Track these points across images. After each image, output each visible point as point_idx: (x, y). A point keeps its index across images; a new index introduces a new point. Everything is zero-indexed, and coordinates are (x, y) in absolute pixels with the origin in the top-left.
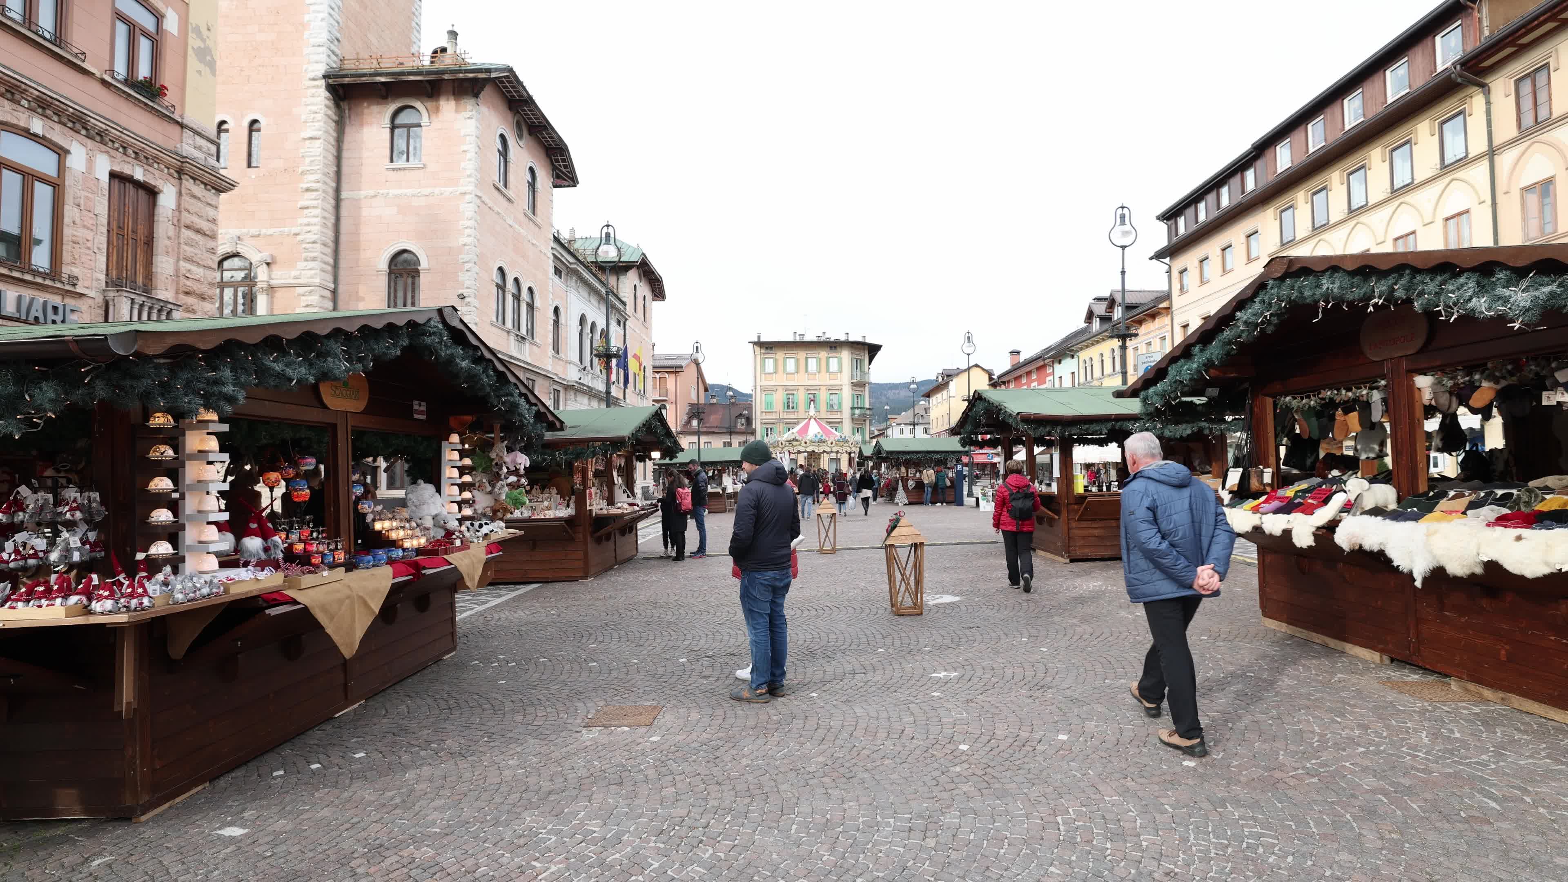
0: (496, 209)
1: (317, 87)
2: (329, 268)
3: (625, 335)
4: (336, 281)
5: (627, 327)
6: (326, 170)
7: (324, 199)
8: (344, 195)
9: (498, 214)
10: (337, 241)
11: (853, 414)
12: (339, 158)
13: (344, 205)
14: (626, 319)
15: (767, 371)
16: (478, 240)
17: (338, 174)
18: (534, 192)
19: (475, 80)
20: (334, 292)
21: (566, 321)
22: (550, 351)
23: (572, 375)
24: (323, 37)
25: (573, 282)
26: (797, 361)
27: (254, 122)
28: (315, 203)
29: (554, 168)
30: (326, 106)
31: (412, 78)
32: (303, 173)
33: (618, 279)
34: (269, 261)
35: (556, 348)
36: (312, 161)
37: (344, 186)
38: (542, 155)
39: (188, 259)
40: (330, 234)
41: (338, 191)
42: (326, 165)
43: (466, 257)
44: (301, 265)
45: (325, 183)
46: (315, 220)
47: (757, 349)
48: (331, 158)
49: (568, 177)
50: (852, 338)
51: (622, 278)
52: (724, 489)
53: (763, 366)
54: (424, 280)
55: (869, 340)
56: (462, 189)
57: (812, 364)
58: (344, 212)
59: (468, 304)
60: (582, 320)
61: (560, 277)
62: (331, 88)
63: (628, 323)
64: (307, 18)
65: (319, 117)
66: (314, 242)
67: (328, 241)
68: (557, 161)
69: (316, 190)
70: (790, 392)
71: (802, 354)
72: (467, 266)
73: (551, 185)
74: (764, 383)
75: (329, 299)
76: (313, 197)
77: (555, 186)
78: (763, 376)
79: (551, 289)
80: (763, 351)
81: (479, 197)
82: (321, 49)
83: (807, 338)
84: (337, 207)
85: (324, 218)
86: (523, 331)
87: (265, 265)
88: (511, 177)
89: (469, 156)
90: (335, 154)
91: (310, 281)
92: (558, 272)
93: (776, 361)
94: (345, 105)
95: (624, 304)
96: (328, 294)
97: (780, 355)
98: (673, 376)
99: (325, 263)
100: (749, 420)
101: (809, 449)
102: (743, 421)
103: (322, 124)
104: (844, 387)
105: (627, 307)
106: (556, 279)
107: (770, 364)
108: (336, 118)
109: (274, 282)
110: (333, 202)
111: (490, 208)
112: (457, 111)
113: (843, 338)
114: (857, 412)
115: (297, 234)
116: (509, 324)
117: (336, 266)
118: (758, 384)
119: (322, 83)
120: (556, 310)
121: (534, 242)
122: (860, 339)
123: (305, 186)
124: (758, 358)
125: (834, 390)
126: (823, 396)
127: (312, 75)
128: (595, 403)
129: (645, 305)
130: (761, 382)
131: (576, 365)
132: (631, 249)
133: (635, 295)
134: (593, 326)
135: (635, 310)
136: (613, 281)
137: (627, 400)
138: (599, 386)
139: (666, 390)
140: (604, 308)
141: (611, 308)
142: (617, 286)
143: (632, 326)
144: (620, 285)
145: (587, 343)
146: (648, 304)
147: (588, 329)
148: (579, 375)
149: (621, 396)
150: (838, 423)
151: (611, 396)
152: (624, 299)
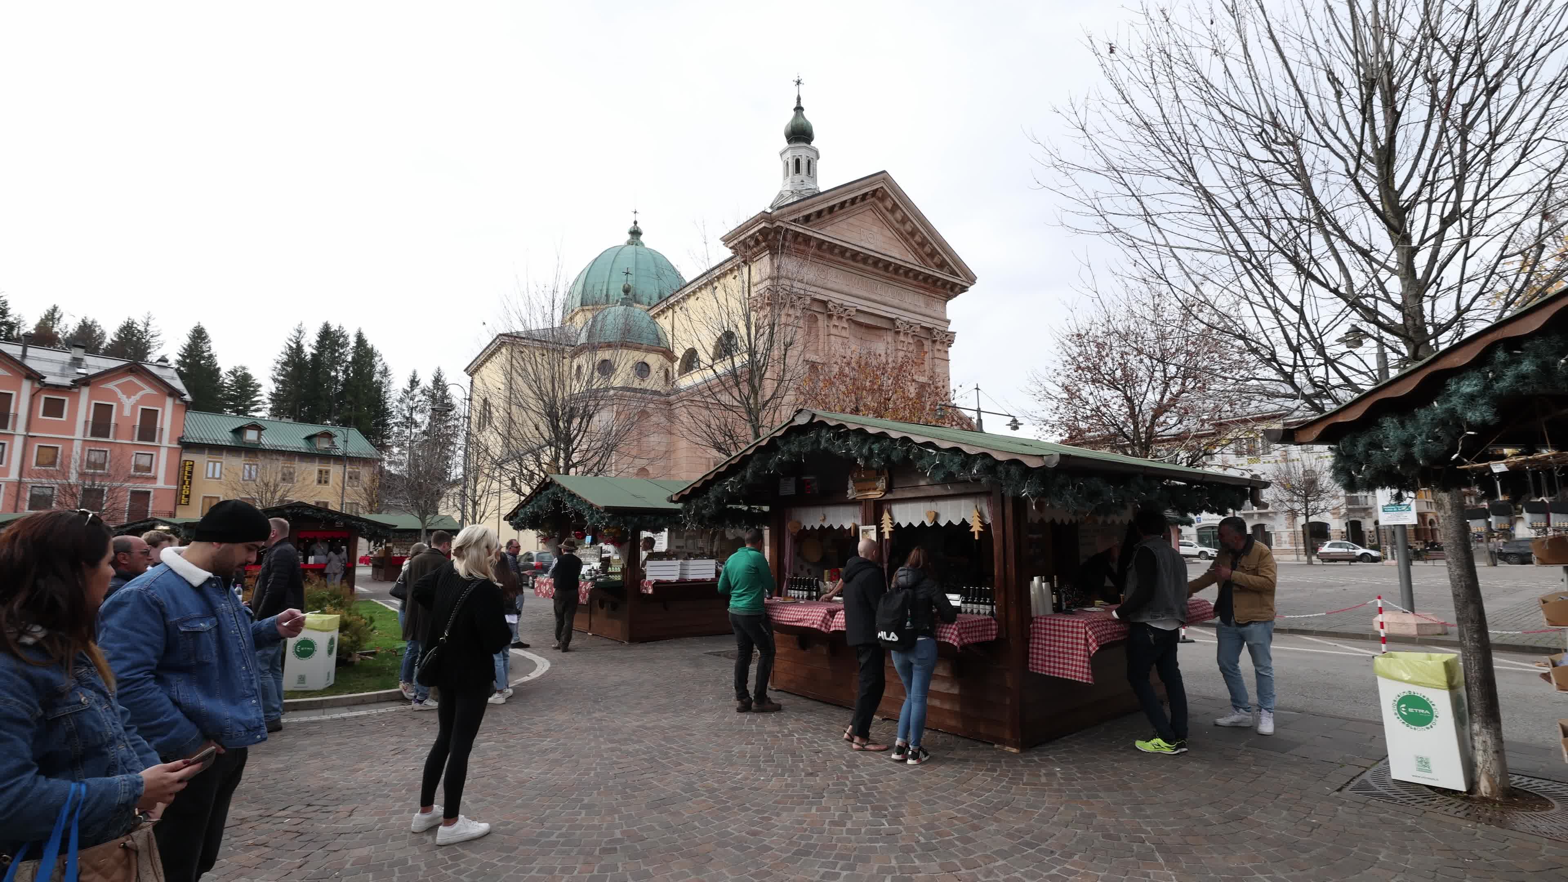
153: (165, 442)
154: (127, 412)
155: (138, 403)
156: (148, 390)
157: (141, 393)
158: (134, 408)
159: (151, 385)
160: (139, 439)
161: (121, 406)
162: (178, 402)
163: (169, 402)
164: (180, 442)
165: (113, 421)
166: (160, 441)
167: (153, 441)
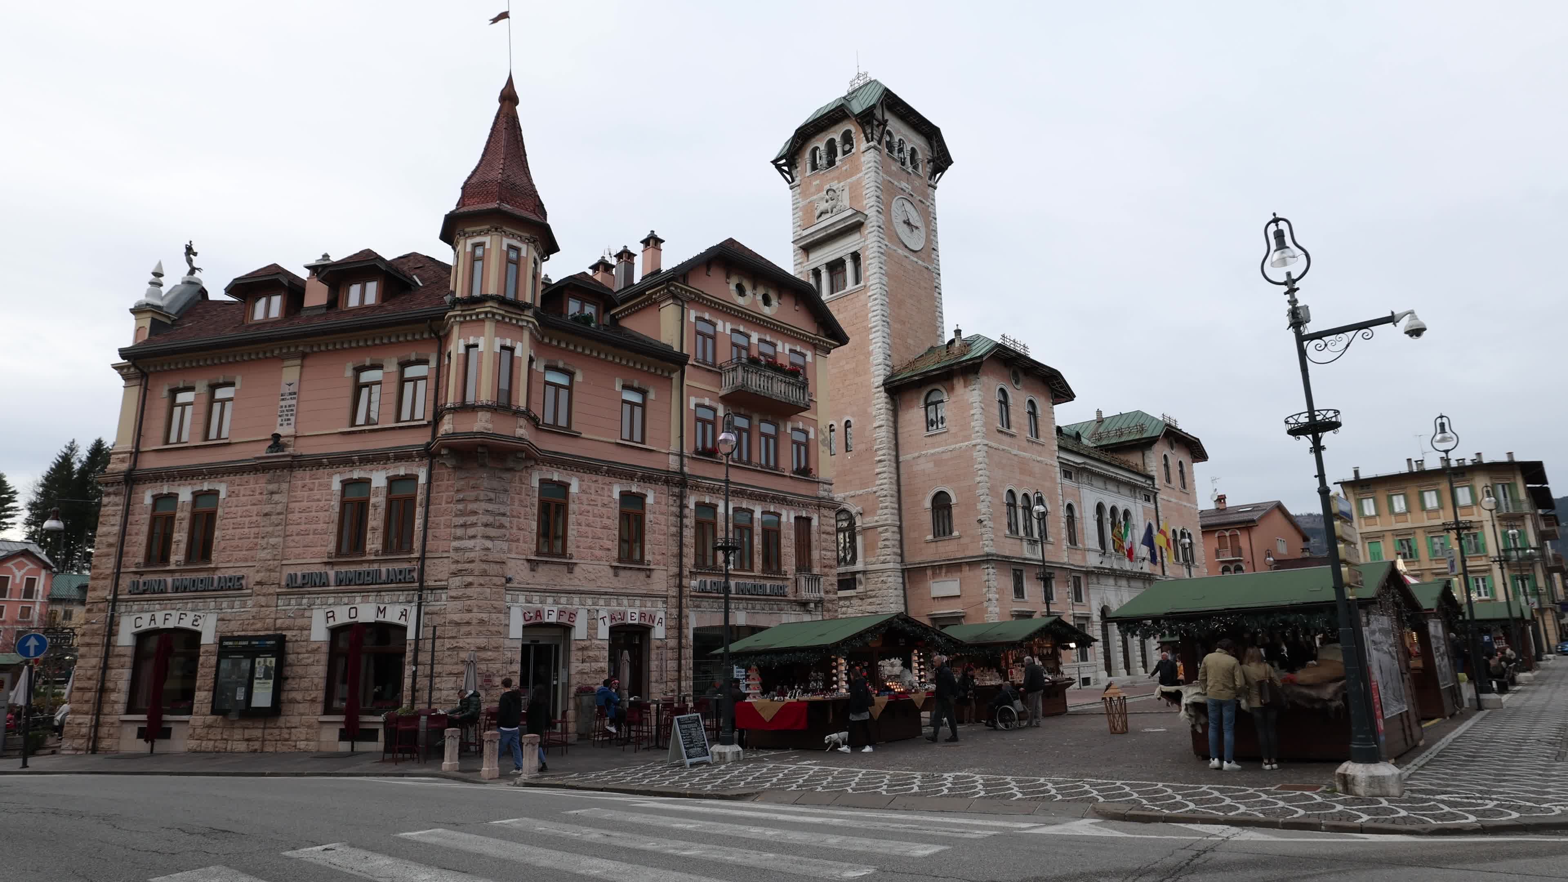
0: (1001, 447)
1: (879, 392)
2: (896, 511)
3: (1157, 510)
4: (900, 520)
5: (1158, 499)
6: (889, 445)
7: (890, 465)
8: (901, 459)
9: (1003, 450)
10: (899, 491)
12: (896, 435)
13: (902, 466)
14: (1156, 493)
15: (1367, 513)
16: (989, 476)
17: (897, 445)
18: (1036, 419)
19: (974, 364)
20: (900, 527)
21: (1081, 514)
22: (1065, 544)
23: (1093, 560)
24: (880, 360)
25: (1085, 479)
26: (1408, 497)
27: (848, 421)
28: (884, 469)
29: (1052, 390)
30: (886, 403)
31: (934, 373)
32: (876, 451)
33: (1143, 455)
34: (861, 512)
35: (1072, 539)
36: (881, 441)
37: (901, 453)
38: (1038, 387)
39: (825, 549)
40: (895, 487)
41: (897, 457)
42: (889, 442)
43: (980, 492)
44: (879, 512)
45: (889, 454)
46: (885, 481)
47: (1350, 489)
48: (892, 436)
49: (1065, 393)
50: (1487, 460)
51: (1147, 453)
53: (1362, 508)
54: (955, 511)
55: (1515, 459)
56: (974, 442)
57: (1431, 499)
58: (902, 471)
59: (985, 526)
60: (1100, 508)
61: (1071, 478)
62: (886, 391)
63: (1159, 497)
64: (871, 348)
65: (883, 411)
66: (886, 496)
67: (894, 493)
68: (1054, 385)
69: (885, 460)
70: (1403, 537)
71: (1413, 490)
72: (982, 498)
73: (1050, 406)
74: (1366, 529)
75: (897, 533)
76: (883, 465)
78: (1363, 521)
79: (1060, 491)
80: (1358, 491)
81: (986, 445)
82: (880, 367)
83: (1425, 466)
84: (898, 468)
85: (891, 477)
86: (1036, 535)
87: (859, 515)
88: (1012, 418)
89: (976, 417)
90: (894, 432)
91: (885, 522)
92: (1067, 474)
93: (1377, 500)
94: (896, 397)
95: (1152, 478)
96: (896, 529)
97: (1381, 494)
98: (1246, 533)
99: (893, 508)
103: (884, 415)
104: (1485, 523)
105: (1156, 482)
106: (1067, 482)
107: (1369, 505)
108: (891, 408)
109: (865, 526)
110: (895, 465)
111: (995, 449)
112: (965, 387)
114: (1515, 554)
115: (875, 492)
116: (1022, 533)
117: (900, 509)
119: (882, 389)
120: (1070, 507)
121: (1039, 459)
122: (1504, 460)
123: (878, 459)
124: (1352, 499)
127: (876, 384)
128: (1123, 583)
129: (1181, 472)
130: (1360, 527)
131: (1096, 551)
132: (1155, 422)
133: (1166, 466)
134: (1114, 510)
135: (1169, 480)
136: (1135, 459)
137: (1167, 573)
138: (1127, 565)
139: (1240, 549)
140: (1125, 490)
141: (1133, 488)
142: (1140, 462)
143: (1165, 497)
144: (1147, 461)
145: (1108, 528)
146: (1185, 469)
147: (1107, 515)
148: (1100, 559)
149: (1158, 570)
150: (1485, 571)
151: (1141, 573)
152: (1152, 473)
153: (40, 598)
154: (18, 581)
155: (25, 574)
156: (31, 566)
157: (27, 568)
158: (22, 578)
159: (33, 562)
160: (24, 597)
161: (14, 577)
162: (49, 572)
163: (43, 573)
164: (49, 599)
165: (9, 587)
166: (37, 598)
167: (32, 598)
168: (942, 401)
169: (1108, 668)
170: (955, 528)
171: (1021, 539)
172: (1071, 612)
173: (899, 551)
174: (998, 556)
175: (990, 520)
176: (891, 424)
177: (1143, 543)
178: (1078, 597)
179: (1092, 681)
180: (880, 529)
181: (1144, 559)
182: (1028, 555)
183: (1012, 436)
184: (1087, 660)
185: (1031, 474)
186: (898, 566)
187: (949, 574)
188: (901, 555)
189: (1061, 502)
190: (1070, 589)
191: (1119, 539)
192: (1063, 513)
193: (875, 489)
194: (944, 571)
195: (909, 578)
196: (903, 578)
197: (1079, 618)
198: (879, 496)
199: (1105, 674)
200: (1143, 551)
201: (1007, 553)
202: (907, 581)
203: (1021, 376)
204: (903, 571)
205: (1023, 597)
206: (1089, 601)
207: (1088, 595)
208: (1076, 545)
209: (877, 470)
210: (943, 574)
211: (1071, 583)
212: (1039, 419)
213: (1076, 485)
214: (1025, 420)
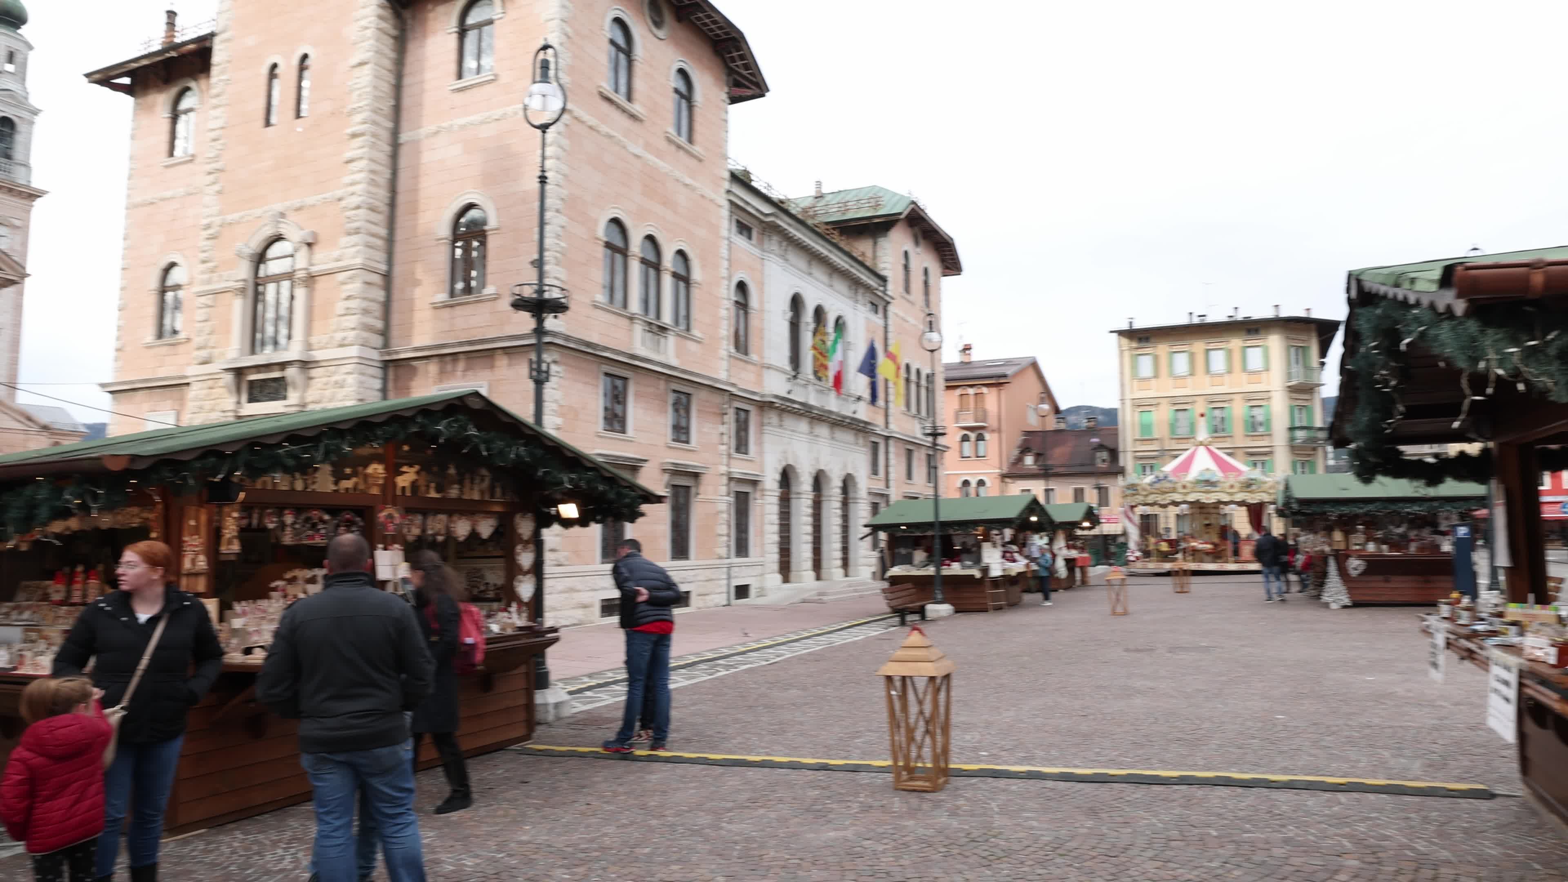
0: (604, 129)
2: (380, 243)
3: (886, 327)
4: (390, 261)
5: (890, 314)
6: (377, 105)
7: (373, 146)
8: (404, 137)
9: (610, 137)
10: (392, 204)
11: (1292, 439)
12: (398, 88)
13: (404, 152)
14: (888, 303)
15: (1142, 374)
16: (565, 175)
17: (397, 110)
18: (690, 107)
20: (387, 275)
21: (762, 302)
22: (726, 347)
23: (775, 385)
25: (774, 244)
26: (1192, 356)
27: (305, 57)
28: (359, 153)
29: (730, 72)
30: (380, 17)
32: (347, 113)
33: (875, 244)
34: (310, 241)
35: (740, 342)
36: (360, 95)
37: (405, 124)
38: (706, 52)
40: (383, 193)
41: (395, 133)
42: (377, 98)
44: (345, 240)
45: (374, 123)
46: (362, 177)
47: (1125, 341)
48: (386, 88)
49: (751, 82)
50: (1284, 313)
51: (880, 242)
52: (985, 570)
53: (1134, 367)
54: (493, 243)
55: (1316, 315)
57: (1218, 360)
58: (402, 163)
60: (796, 302)
61: (750, 238)
63: (891, 309)
65: (369, 33)
66: (358, 207)
67: (377, 203)
68: (733, 59)
69: (362, 134)
70: (1180, 406)
71: (1199, 346)
73: (724, 96)
74: (1137, 394)
75: (379, 286)
76: (361, 144)
77: (734, 100)
78: (1136, 382)
79: (724, 252)
80: (1134, 345)
81: (568, 112)
83: (1210, 319)
84: (394, 156)
85: (373, 172)
86: (667, 318)
87: (305, 249)
88: (639, 84)
90: (393, 81)
91: (352, 262)
92: (742, 229)
93: (1156, 358)
94: (407, 14)
95: (883, 279)
96: (377, 279)
97: (1162, 349)
98: (994, 390)
99: (373, 235)
100: (1114, 453)
101: (1191, 498)
102: (1105, 455)
103: (372, 42)
104: (1273, 394)
105: (890, 286)
106: (740, 241)
107: (1146, 365)
108: (394, 32)
109: (314, 269)
110: (388, 149)
111: (591, 128)
113: (1269, 314)
114: (1300, 434)
115: (340, 199)
116: (635, 306)
117: (390, 240)
118: (1128, 396)
120: (742, 287)
121: (688, 181)
122: (1302, 314)
123: (349, 131)
124: (1127, 354)
125: (1256, 400)
126: (1238, 410)
128: (823, 430)
129: (926, 283)
130: (1132, 392)
131: (784, 372)
132: (897, 198)
133: (906, 267)
134: (819, 313)
135: (907, 289)
136: (863, 247)
137: (892, 426)
138: (832, 404)
139: (985, 412)
140: (841, 286)
141: (856, 284)
142: (869, 254)
143: (901, 314)
144: (880, 253)
145: (807, 339)
146: (931, 281)
147: (808, 317)
148: (788, 386)
149: (879, 420)
150: (1265, 454)
151: (853, 419)
152: (884, 273)
168: (490, 22)
169: (785, 568)
170: (490, 278)
171: (631, 318)
172: (723, 469)
173: (379, 324)
174: (567, 338)
175: (557, 264)
176: (388, 64)
177: (861, 370)
178: (742, 445)
179: (753, 592)
180: (341, 276)
181: (859, 399)
182: (641, 351)
183: (633, 117)
184: (746, 555)
185: (667, 202)
186: (375, 355)
187: (469, 373)
188: (385, 333)
189: (724, 273)
190: (729, 427)
191: (822, 353)
192: (727, 294)
193: (339, 193)
194: (461, 365)
195: (396, 379)
196: (385, 380)
197: (740, 481)
198: (345, 209)
199: (777, 578)
200: (858, 384)
201: (594, 338)
202: (391, 385)
203: (668, 17)
204: (386, 365)
205: (623, 431)
206: (761, 453)
207: (760, 443)
208: (746, 353)
209: (349, 155)
210: (459, 373)
211: (731, 417)
212: (698, 112)
213: (756, 252)
214: (669, 103)
